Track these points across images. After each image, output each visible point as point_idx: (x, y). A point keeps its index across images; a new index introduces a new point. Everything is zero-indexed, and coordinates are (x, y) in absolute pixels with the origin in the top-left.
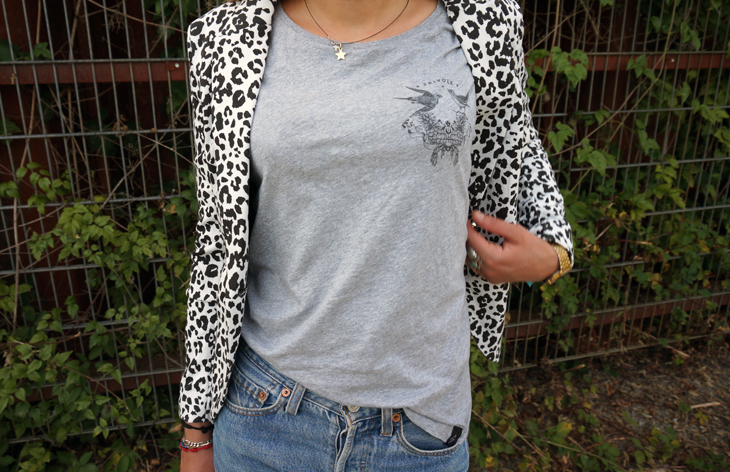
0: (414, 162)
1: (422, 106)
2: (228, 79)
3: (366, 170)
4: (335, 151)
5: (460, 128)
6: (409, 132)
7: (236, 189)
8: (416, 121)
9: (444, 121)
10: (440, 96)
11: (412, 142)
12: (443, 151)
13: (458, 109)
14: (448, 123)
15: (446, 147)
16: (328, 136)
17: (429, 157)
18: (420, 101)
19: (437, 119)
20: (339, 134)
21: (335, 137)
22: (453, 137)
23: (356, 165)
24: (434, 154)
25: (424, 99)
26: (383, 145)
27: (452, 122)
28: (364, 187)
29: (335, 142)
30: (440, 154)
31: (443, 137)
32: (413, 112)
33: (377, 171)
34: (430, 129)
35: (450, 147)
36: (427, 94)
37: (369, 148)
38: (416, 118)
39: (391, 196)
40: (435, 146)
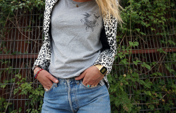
0: (82, 29)
1: (86, 17)
2: (49, 3)
3: (71, 29)
4: (65, 24)
5: (94, 23)
6: (82, 22)
7: (47, 25)
8: (84, 20)
9: (90, 20)
10: (91, 15)
11: (82, 24)
12: (89, 27)
13: (95, 19)
14: (91, 21)
15: (90, 26)
16: (65, 20)
17: (85, 28)
18: (86, 15)
19: (89, 20)
20: (67, 20)
21: (66, 20)
22: (92, 25)
23: (69, 27)
24: (86, 27)
25: (87, 15)
26: (76, 24)
27: (92, 21)
28: (71, 33)
29: (66, 22)
30: (88, 28)
31: (89, 24)
32: (84, 17)
33: (74, 29)
34: (86, 22)
35: (91, 27)
36: (88, 14)
37: (72, 24)
38: (84, 19)
39: (76, 36)
40: (87, 26)
